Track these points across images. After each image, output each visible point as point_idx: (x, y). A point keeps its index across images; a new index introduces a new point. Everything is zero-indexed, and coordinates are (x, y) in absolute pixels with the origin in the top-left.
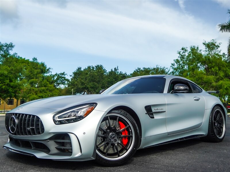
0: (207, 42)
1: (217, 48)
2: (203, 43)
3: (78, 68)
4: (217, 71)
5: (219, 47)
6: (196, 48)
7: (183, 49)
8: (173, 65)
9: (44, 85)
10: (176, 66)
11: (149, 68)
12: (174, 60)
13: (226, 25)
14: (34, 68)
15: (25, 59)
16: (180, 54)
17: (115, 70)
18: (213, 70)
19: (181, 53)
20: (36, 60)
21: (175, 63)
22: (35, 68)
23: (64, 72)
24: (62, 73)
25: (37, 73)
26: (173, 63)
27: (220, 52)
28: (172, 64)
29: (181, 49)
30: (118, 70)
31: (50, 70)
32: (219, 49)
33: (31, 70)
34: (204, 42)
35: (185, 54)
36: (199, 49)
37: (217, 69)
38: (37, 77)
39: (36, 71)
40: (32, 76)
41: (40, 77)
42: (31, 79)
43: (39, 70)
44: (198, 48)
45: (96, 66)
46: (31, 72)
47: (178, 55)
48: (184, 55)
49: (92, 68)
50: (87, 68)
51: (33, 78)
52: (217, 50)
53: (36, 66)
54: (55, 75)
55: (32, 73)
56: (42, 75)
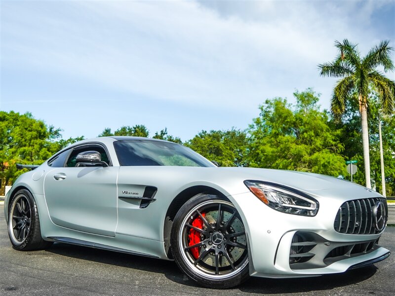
0: (300, 92)
1: (315, 102)
2: (294, 94)
3: (106, 130)
4: (313, 138)
5: (317, 99)
6: (283, 101)
7: (267, 102)
8: (252, 127)
9: (42, 156)
10: (256, 128)
11: (220, 132)
12: (253, 120)
13: (330, 65)
14: (26, 129)
15: (18, 113)
16: (262, 110)
17: (161, 134)
18: (306, 136)
19: (264, 108)
20: (30, 115)
21: (255, 124)
22: (29, 129)
23: (83, 137)
24: (79, 137)
25: (32, 137)
26: (251, 124)
27: (319, 108)
28: (250, 126)
29: (265, 102)
30: (166, 133)
31: (59, 132)
32: (318, 103)
33: (21, 133)
34: (295, 92)
35: (270, 110)
36: (288, 102)
37: (313, 134)
38: (31, 144)
39: (29, 135)
40: (24, 143)
41: (36, 144)
42: (22, 147)
43: (35, 133)
44: (285, 101)
45: (135, 127)
46: (22, 135)
47: (260, 111)
48: (269, 112)
49: (128, 131)
50: (120, 129)
51: (25, 146)
52: (315, 104)
53: (29, 126)
54: (69, 140)
55: (22, 138)
56: (39, 141)
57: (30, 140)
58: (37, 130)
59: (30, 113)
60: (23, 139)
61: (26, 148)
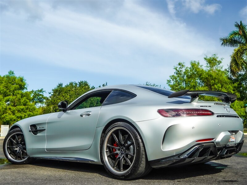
0: (208, 57)
1: (219, 64)
2: (205, 58)
3: (59, 84)
4: (220, 89)
5: (221, 62)
7: (179, 64)
8: (169, 81)
9: (23, 103)
10: (172, 83)
12: (170, 76)
13: (228, 39)
14: (10, 83)
16: (176, 70)
18: (216, 87)
19: (178, 69)
20: (13, 73)
21: (171, 80)
22: (12, 83)
23: (42, 89)
25: (15, 89)
27: (222, 68)
32: (221, 65)
33: (7, 86)
35: (182, 70)
36: (200, 64)
37: (220, 86)
38: (15, 94)
39: (13, 87)
40: (9, 93)
41: (18, 94)
42: (7, 96)
43: (17, 86)
44: (198, 63)
45: (80, 82)
46: (7, 87)
49: (74, 85)
50: (69, 84)
51: (10, 95)
52: (219, 66)
53: (13, 81)
54: (31, 92)
56: (20, 92)
57: (13, 91)
58: (18, 84)
59: (12, 71)
60: (8, 91)
61: (11, 97)
